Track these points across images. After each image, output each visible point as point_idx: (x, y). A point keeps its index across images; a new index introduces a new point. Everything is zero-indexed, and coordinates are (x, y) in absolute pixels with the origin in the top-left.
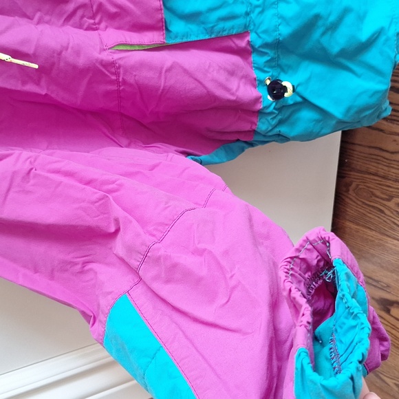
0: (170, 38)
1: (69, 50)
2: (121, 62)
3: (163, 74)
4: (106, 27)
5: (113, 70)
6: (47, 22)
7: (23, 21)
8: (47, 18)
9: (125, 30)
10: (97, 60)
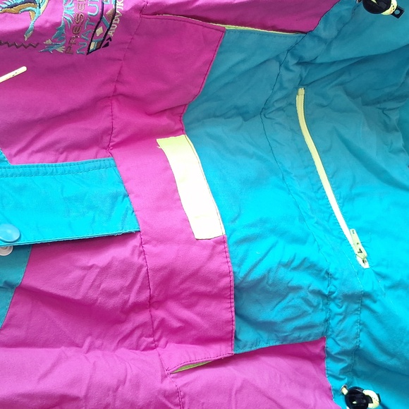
0: (238, 347)
1: (127, 383)
2: (186, 389)
3: (233, 396)
4: (167, 343)
5: (177, 400)
6: (99, 348)
7: (71, 351)
8: (98, 342)
9: (187, 343)
10: (159, 391)
